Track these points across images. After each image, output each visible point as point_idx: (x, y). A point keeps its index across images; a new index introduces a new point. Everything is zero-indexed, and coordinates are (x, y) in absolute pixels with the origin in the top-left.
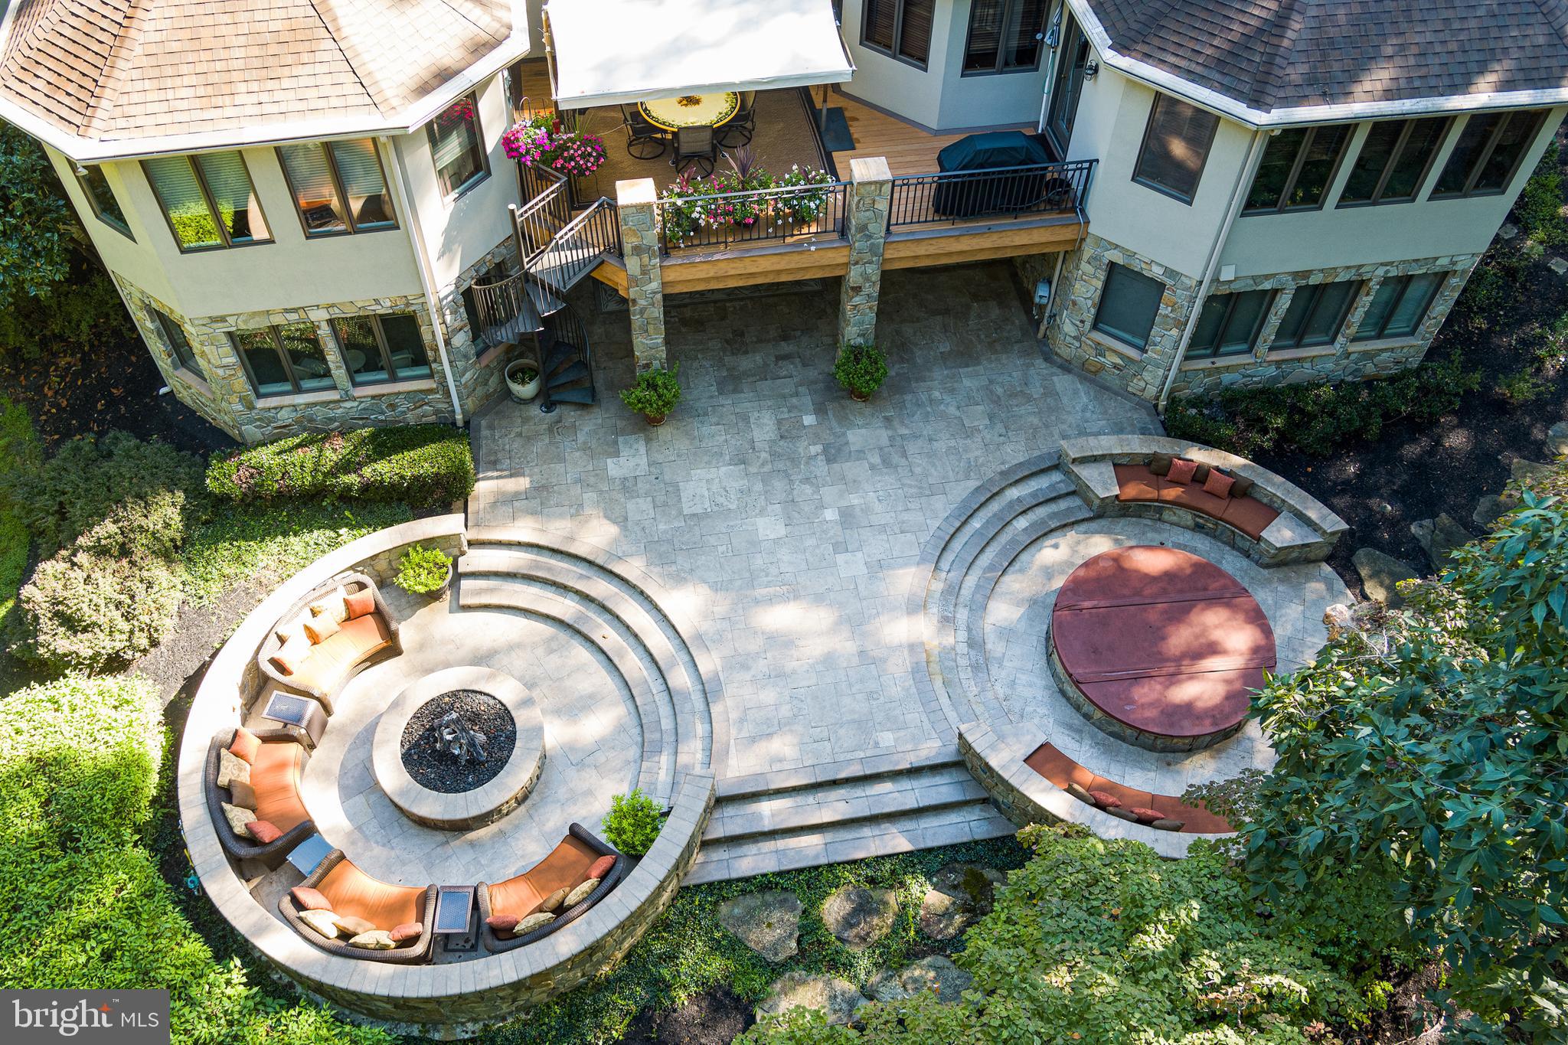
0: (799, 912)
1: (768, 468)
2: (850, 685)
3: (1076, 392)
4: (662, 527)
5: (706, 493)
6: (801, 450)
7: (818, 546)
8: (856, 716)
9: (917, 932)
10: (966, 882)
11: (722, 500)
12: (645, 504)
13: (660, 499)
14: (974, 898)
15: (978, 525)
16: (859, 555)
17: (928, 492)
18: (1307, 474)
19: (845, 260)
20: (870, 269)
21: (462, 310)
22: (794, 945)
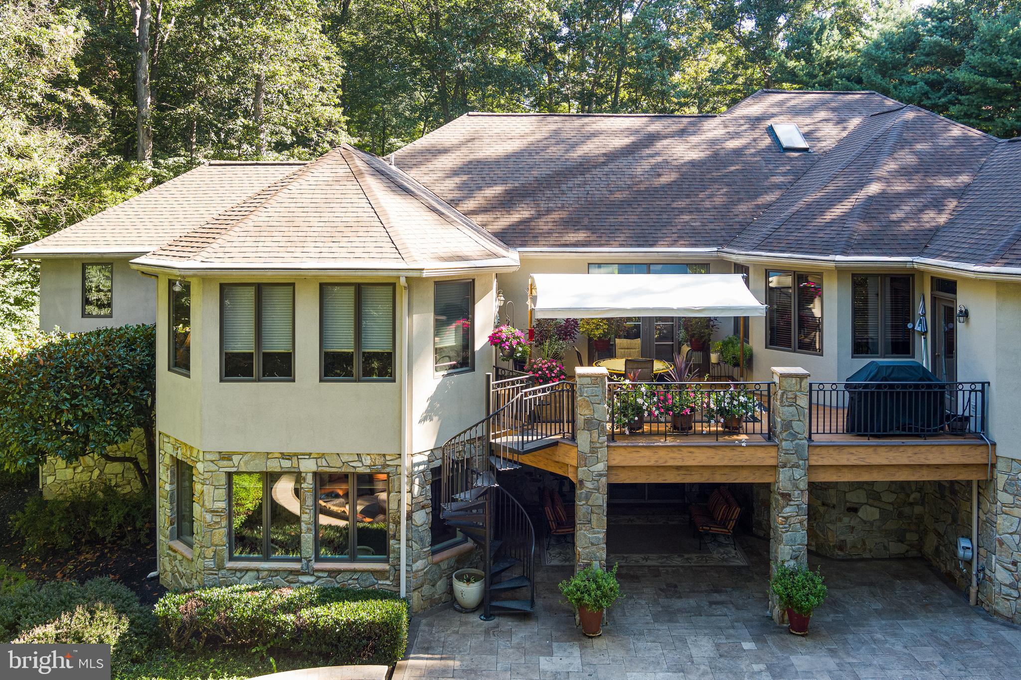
6: (743, 666)
19: (772, 462)
20: (798, 473)
21: (428, 487)
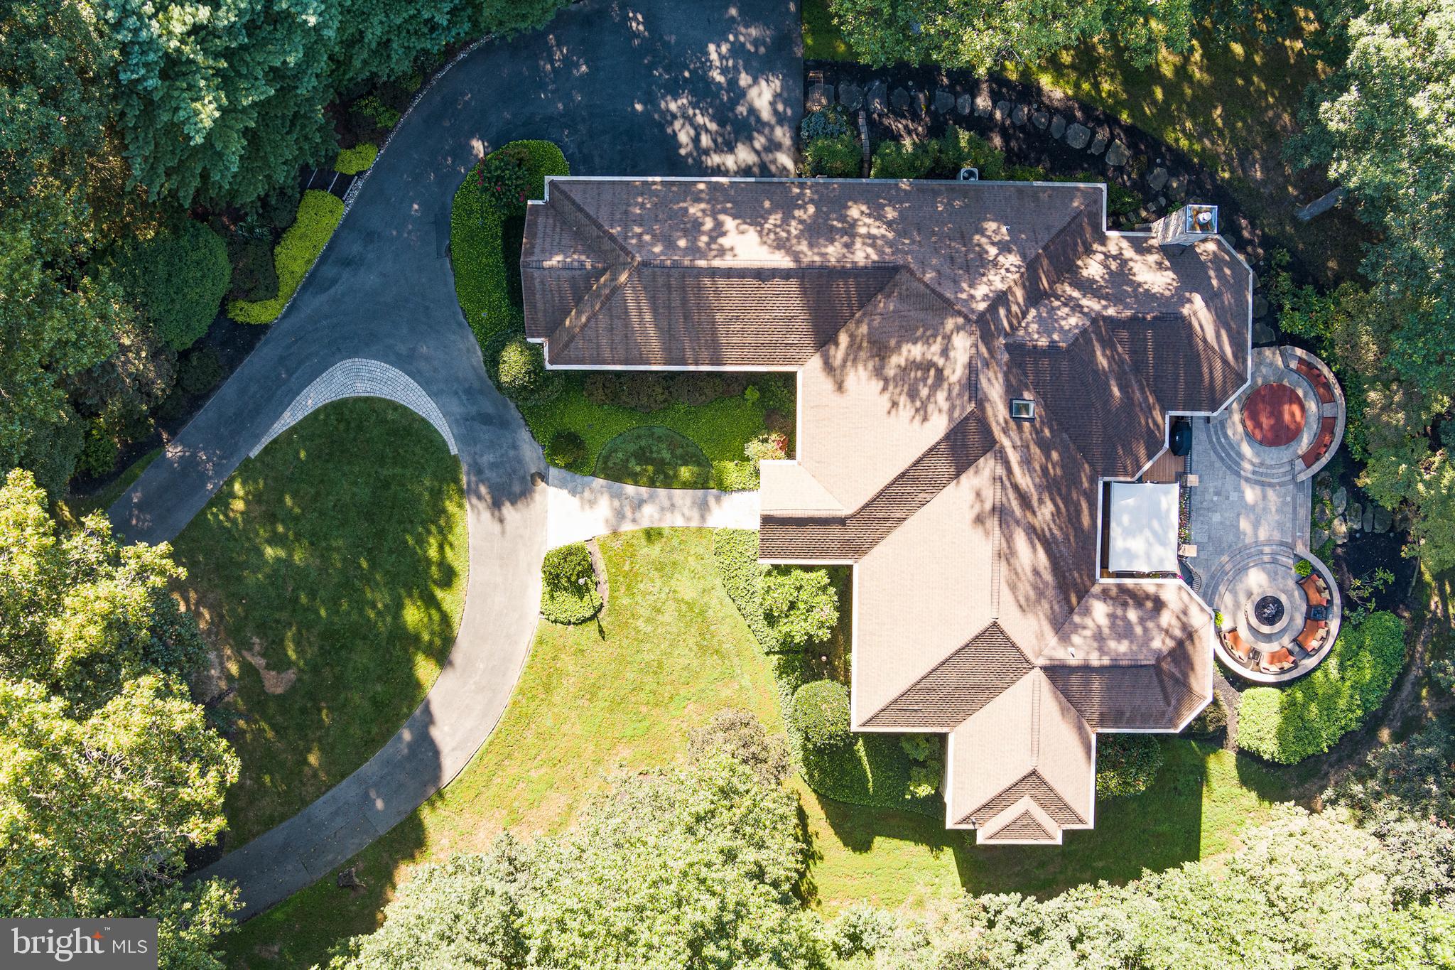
0: (1319, 529)
7: (1225, 504)
8: (1279, 506)
9: (1328, 501)
10: (1320, 489)
14: (1325, 487)
15: (1224, 455)
16: (1230, 493)
22: (1326, 531)
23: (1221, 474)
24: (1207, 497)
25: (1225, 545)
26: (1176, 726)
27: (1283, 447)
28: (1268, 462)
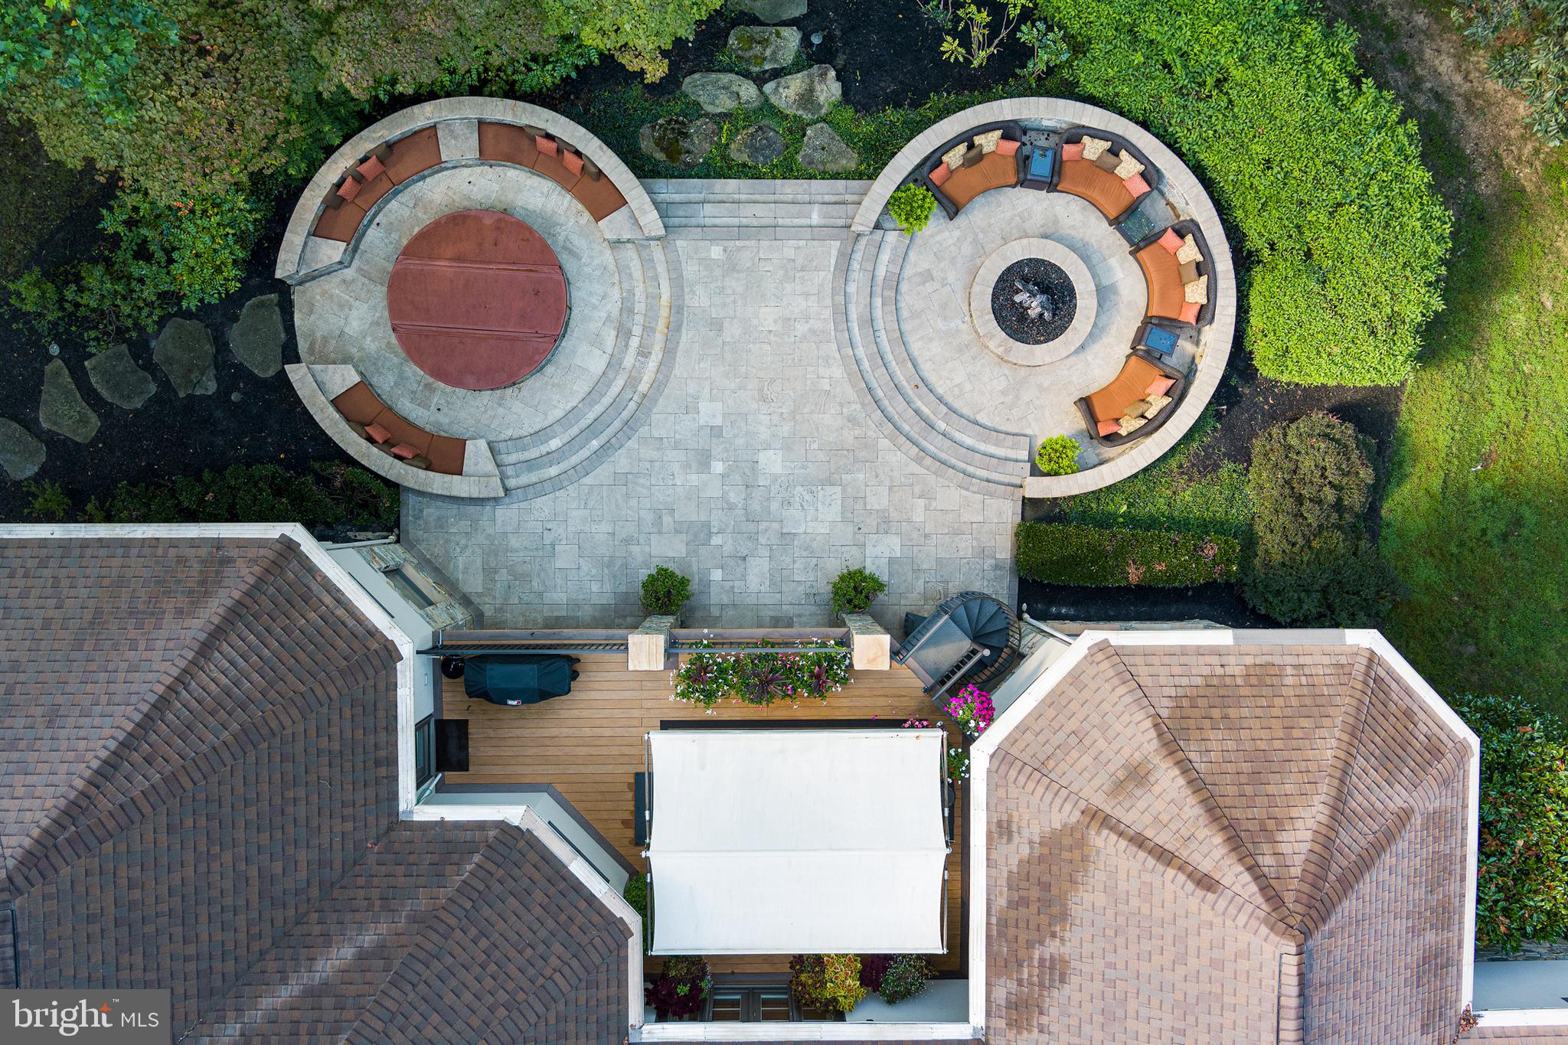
0: (802, 153)
1: (763, 526)
2: (734, 302)
3: (466, 570)
4: (861, 476)
5: (820, 506)
6: (730, 541)
7: (735, 436)
8: (735, 275)
9: (722, 128)
10: (680, 154)
11: (807, 497)
12: (873, 503)
13: (859, 506)
14: (677, 141)
15: (594, 442)
16: (702, 422)
17: (630, 477)
18: (286, 452)
22: (809, 132)
23: (648, 453)
24: (714, 490)
25: (849, 436)
26: (1463, 749)
27: (570, 266)
28: (613, 306)
